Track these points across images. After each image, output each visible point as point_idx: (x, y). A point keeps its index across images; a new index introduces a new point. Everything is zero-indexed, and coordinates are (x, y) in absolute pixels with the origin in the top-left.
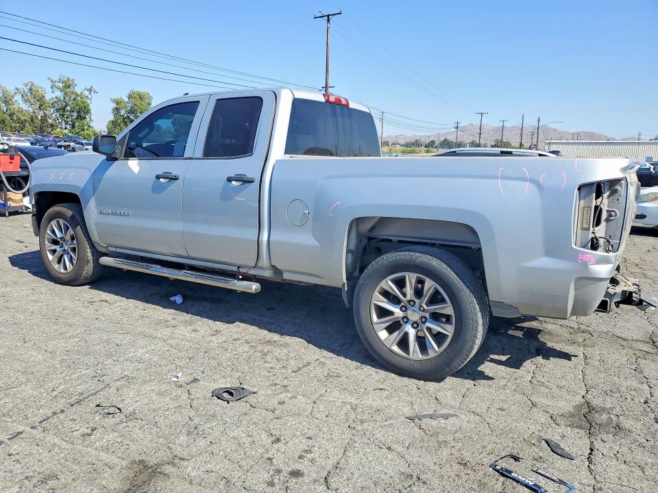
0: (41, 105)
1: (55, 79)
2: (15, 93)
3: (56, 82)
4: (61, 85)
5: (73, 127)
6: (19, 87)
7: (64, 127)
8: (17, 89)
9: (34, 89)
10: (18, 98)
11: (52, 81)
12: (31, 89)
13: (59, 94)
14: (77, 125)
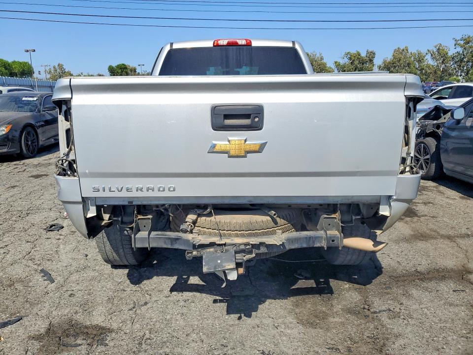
0: (444, 60)
1: (458, 39)
2: (427, 54)
3: (459, 40)
4: (462, 42)
5: (467, 74)
6: (430, 49)
7: (459, 75)
8: (428, 51)
9: (441, 48)
10: (428, 57)
11: (456, 40)
12: (439, 49)
13: (460, 50)
14: (470, 72)
